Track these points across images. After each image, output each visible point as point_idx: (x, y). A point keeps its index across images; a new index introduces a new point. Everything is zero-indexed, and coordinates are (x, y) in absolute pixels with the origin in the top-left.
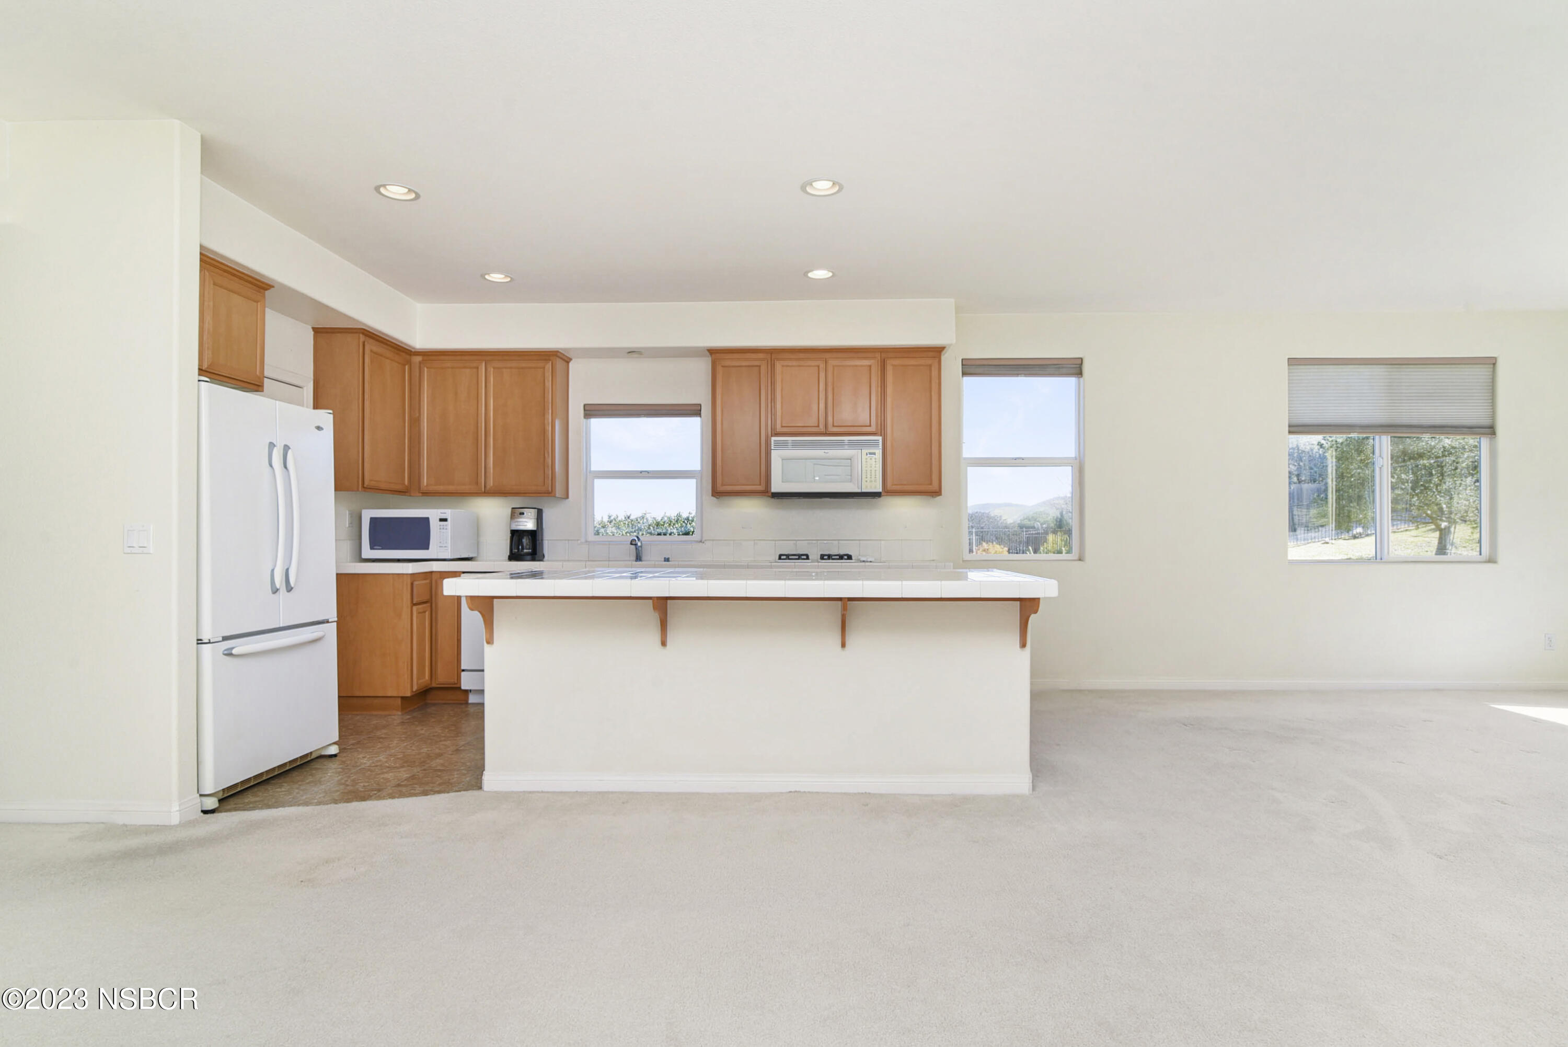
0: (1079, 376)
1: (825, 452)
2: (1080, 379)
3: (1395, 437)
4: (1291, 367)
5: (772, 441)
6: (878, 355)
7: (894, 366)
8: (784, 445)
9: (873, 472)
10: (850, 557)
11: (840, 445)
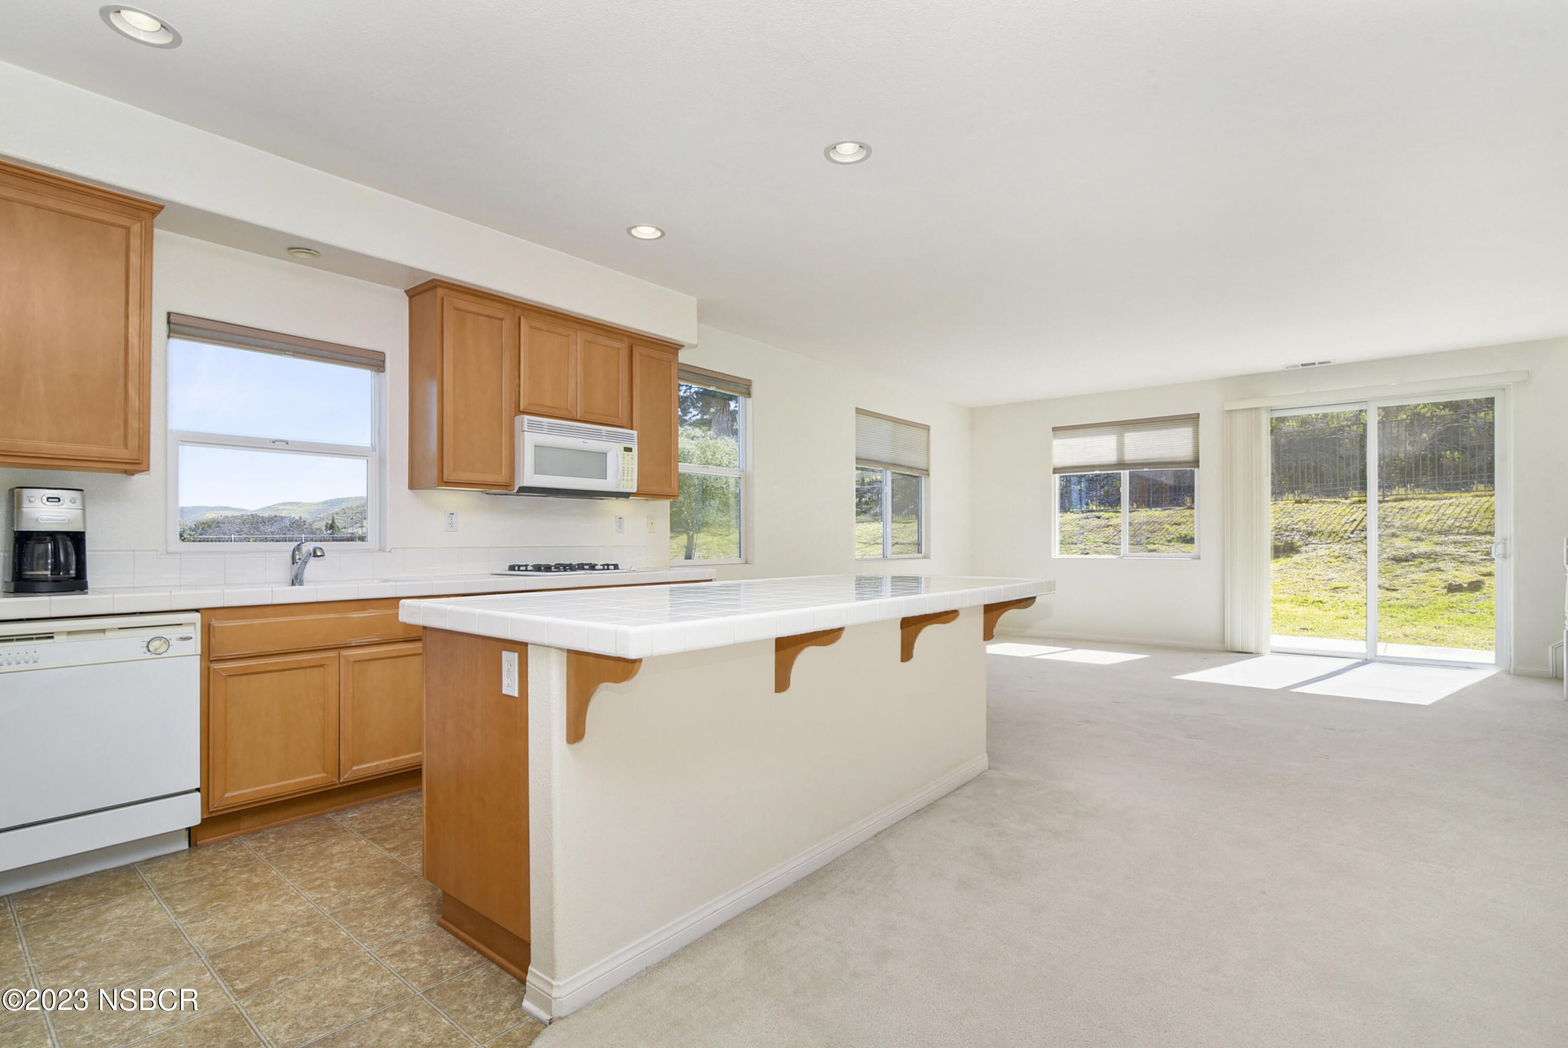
0: (747, 396)
1: (583, 442)
2: (747, 399)
3: (894, 473)
4: (858, 415)
5: (526, 420)
6: (625, 339)
7: (641, 354)
8: (538, 428)
9: (630, 469)
10: (616, 567)
11: (598, 435)
